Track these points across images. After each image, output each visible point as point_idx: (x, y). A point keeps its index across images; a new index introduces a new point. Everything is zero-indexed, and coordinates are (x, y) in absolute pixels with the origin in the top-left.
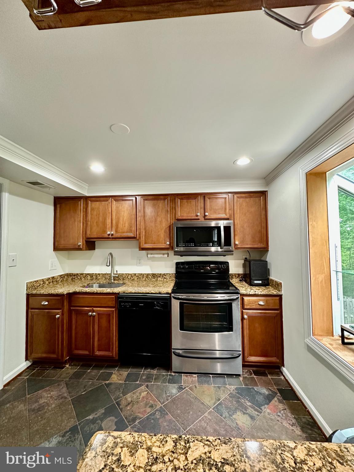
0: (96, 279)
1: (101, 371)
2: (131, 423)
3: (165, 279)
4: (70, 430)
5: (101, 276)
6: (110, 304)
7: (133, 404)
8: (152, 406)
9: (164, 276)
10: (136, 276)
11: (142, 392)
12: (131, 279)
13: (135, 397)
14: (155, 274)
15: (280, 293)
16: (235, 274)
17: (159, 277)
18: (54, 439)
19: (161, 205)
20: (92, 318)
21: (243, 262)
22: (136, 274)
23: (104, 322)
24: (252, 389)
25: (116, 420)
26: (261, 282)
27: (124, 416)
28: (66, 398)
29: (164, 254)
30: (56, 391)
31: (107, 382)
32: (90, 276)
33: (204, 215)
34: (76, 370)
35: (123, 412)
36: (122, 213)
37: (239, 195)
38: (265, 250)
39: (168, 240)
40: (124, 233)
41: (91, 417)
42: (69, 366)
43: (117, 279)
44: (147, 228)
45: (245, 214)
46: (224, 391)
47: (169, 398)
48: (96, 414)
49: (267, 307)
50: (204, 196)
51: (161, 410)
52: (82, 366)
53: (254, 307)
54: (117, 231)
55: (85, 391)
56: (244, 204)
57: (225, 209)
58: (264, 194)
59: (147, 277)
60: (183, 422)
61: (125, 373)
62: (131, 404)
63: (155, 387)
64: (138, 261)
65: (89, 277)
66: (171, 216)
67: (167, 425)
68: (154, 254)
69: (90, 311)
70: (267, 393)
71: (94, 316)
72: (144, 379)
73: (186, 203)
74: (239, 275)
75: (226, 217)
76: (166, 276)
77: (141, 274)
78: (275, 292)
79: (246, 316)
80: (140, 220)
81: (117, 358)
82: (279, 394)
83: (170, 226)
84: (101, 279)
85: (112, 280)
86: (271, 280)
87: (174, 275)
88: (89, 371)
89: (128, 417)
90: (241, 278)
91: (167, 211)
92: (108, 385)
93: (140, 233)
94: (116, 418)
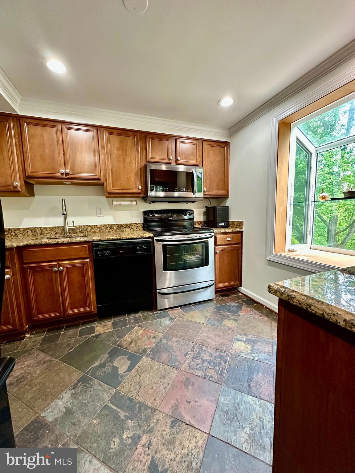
0: (42, 234)
1: (79, 329)
2: (144, 354)
3: (132, 230)
4: (79, 381)
5: (48, 229)
6: (82, 254)
7: (135, 341)
8: (154, 337)
9: (131, 227)
10: (98, 228)
11: (137, 332)
12: (91, 232)
13: (133, 336)
14: (120, 225)
15: (242, 230)
16: (198, 222)
17: (125, 227)
18: (64, 395)
19: (129, 143)
20: (58, 273)
21: (204, 210)
22: (97, 225)
23: (76, 277)
24: (226, 306)
25: (126, 357)
26: (223, 224)
27: (132, 351)
28: (50, 361)
29: (132, 201)
30: (30, 360)
31: (94, 335)
32: (31, 230)
33: (175, 160)
34: (44, 336)
35: (129, 349)
36: (79, 147)
37: (207, 143)
38: (225, 197)
39: (140, 184)
40: (83, 173)
41: (97, 364)
42: (30, 335)
43: (72, 232)
44: (114, 169)
45: (212, 163)
46: (207, 311)
47: (167, 328)
48: (101, 360)
49: (233, 242)
50: (176, 138)
51: (164, 337)
52: (48, 331)
53: (224, 243)
54: (74, 170)
55: (71, 348)
56: (211, 152)
57: (195, 156)
58: (226, 144)
59: (111, 228)
60: (189, 338)
61: (109, 323)
62: (134, 342)
63: (148, 325)
64: (98, 211)
65: (30, 233)
66: (142, 157)
67: (177, 344)
68: (120, 201)
69: (54, 266)
70: (236, 305)
71: (61, 272)
72: (133, 322)
73: (158, 144)
74: (201, 222)
75: (196, 164)
76: (133, 226)
77: (104, 225)
78: (238, 230)
79: (218, 251)
80: (104, 158)
81: (96, 312)
82: (244, 304)
83: (140, 169)
84: (50, 234)
85: (67, 233)
86: (232, 221)
87: (141, 224)
88: (63, 332)
89: (137, 351)
90: (203, 224)
91: (138, 151)
92: (97, 336)
93: (106, 174)
94: (126, 355)
